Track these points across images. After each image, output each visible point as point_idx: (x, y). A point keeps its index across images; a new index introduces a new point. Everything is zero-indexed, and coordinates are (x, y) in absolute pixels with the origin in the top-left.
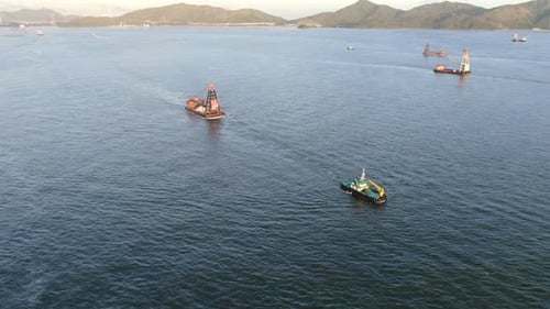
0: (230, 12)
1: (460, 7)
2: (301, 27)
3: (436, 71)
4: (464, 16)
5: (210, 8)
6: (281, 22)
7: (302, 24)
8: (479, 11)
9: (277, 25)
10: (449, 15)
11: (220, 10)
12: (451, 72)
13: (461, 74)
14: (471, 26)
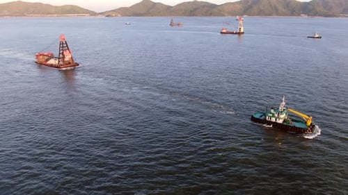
0: (57, 7)
1: (203, 4)
2: (107, 16)
3: (222, 33)
4: (207, 9)
5: (41, 4)
6: (93, 14)
7: (108, 14)
8: (214, 6)
9: (91, 15)
10: (198, 8)
11: (49, 6)
12: (233, 33)
13: (239, 33)
14: (211, 14)
